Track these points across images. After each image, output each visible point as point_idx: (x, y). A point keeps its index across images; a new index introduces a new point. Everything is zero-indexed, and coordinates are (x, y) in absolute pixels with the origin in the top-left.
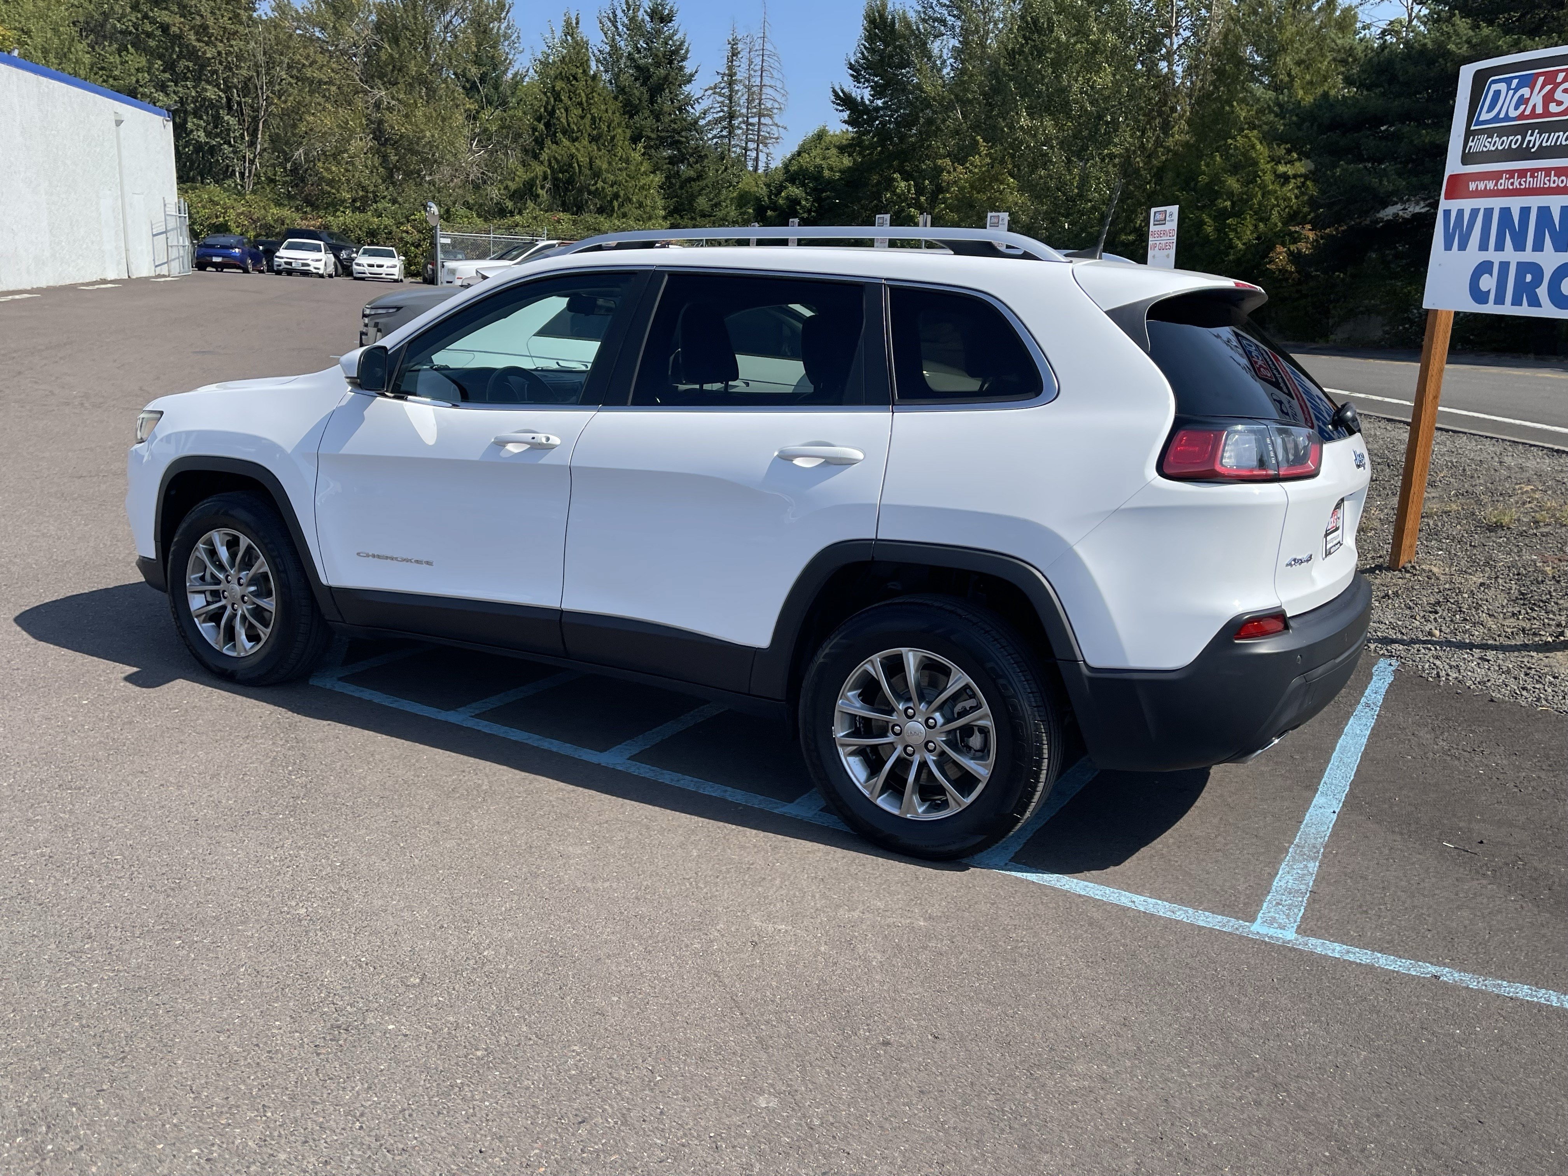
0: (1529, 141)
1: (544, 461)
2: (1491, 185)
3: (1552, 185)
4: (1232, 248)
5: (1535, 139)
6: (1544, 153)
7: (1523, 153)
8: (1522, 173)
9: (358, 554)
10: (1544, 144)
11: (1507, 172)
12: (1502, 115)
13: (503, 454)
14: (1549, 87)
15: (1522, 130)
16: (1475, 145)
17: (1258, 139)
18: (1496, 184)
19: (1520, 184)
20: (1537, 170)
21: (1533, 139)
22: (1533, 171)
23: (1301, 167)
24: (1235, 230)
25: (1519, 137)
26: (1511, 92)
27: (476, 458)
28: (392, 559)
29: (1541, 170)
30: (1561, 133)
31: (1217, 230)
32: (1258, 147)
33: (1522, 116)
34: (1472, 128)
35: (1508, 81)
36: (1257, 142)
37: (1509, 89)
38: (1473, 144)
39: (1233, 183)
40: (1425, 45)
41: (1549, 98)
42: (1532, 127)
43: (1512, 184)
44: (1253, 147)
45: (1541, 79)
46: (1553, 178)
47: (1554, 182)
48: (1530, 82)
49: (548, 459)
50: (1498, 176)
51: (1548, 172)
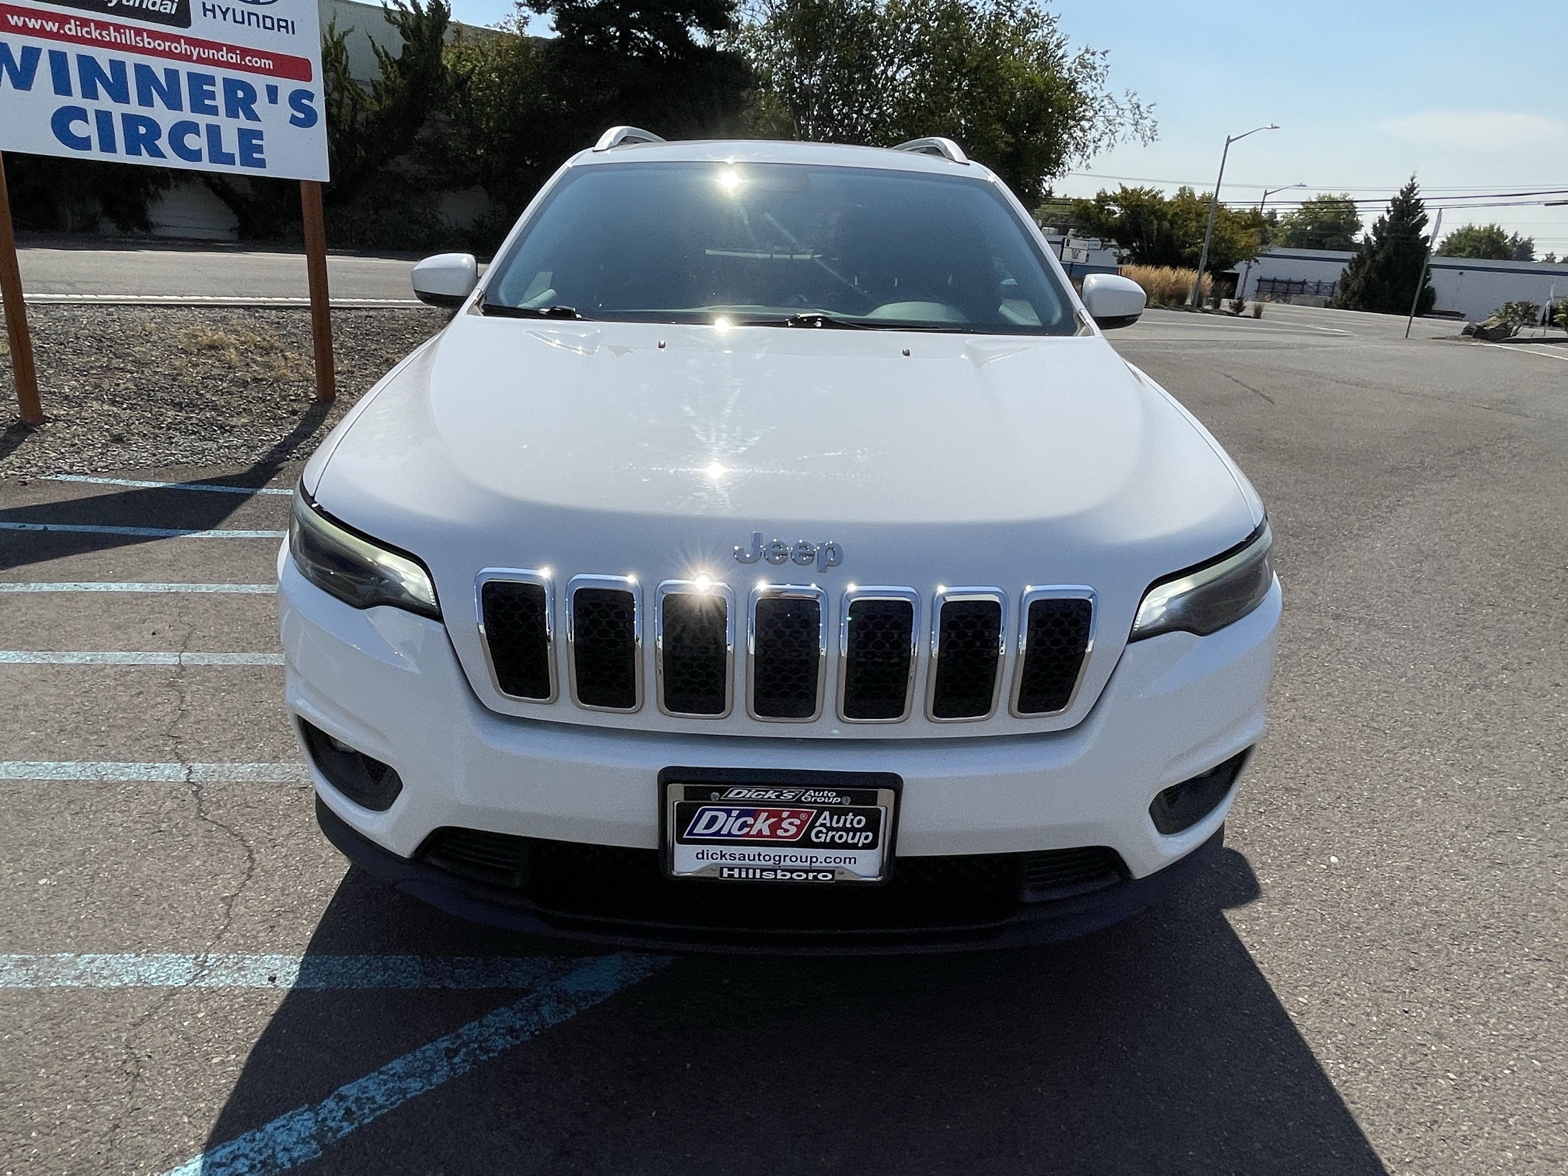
2: (52, 27)
3: (147, 46)
8: (102, 26)
19: (101, 35)
20: (124, 27)
29: (129, 28)
43: (89, 33)
46: (146, 40)
47: (149, 43)
50: (63, 20)
51: (139, 32)
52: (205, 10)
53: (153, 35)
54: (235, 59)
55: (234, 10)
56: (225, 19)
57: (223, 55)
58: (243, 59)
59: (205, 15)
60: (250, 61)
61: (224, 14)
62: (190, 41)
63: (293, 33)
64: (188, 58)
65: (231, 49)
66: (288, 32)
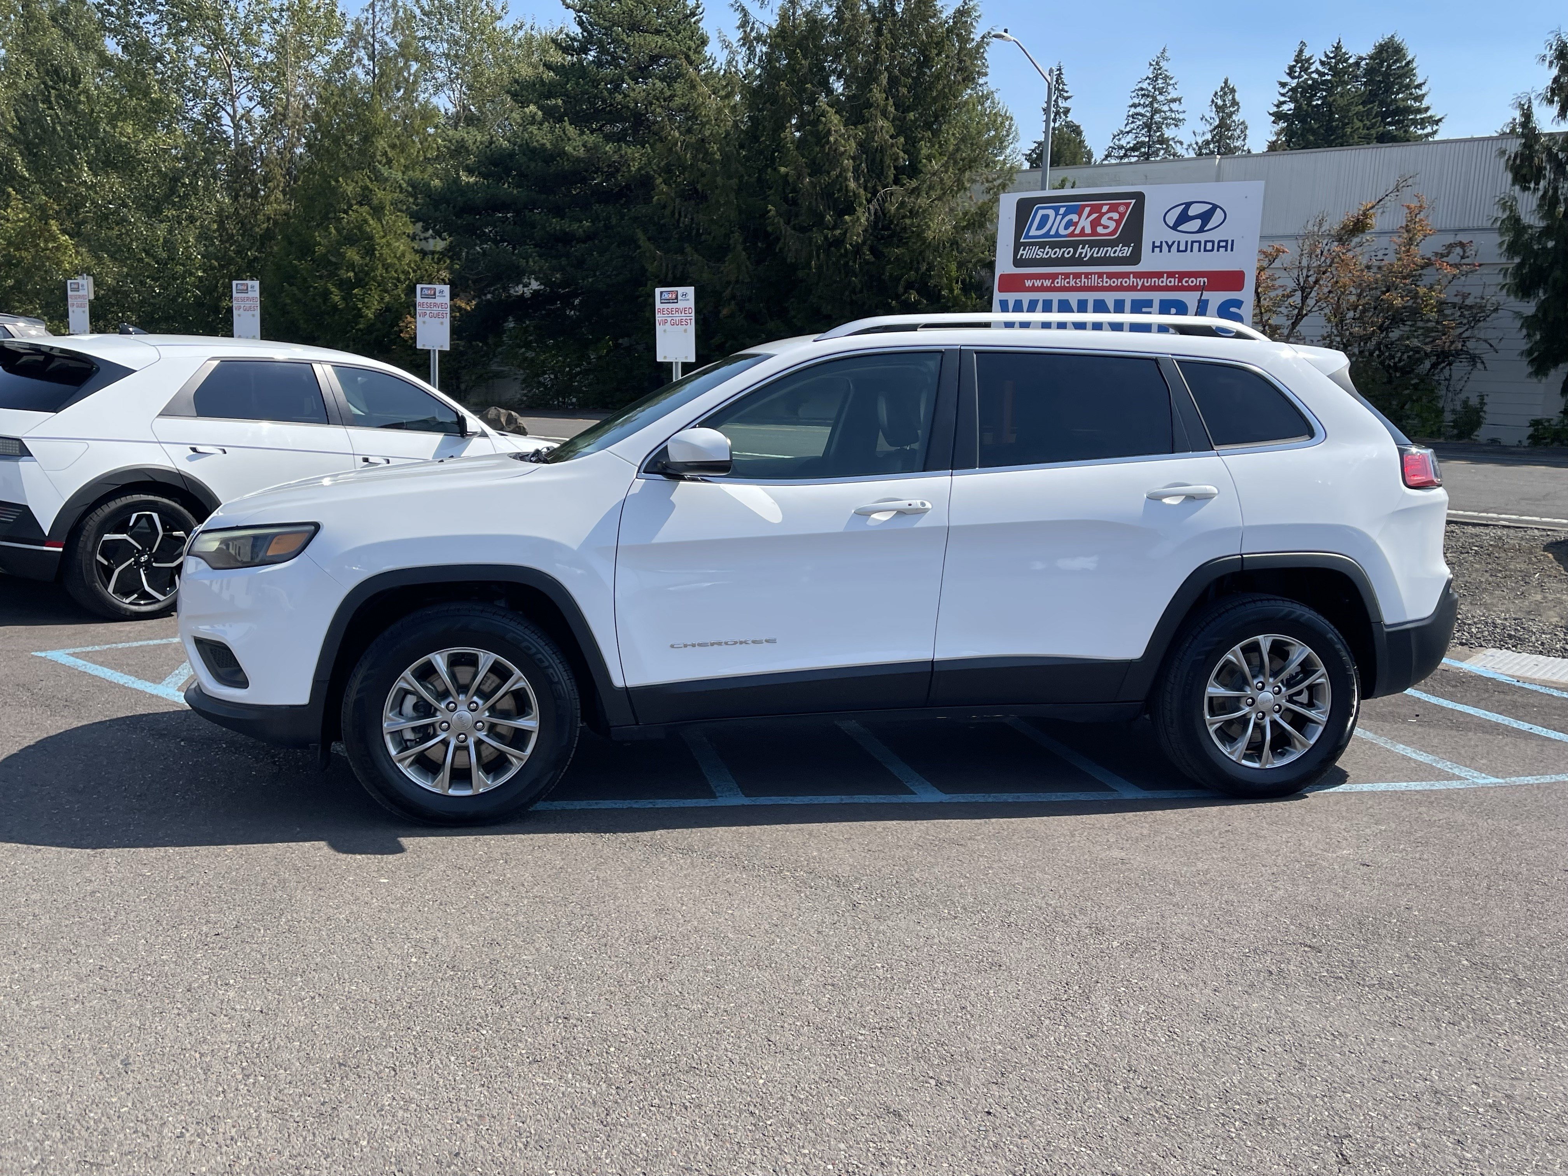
0: (1081, 253)
1: (919, 525)
2: (1047, 283)
3: (1105, 284)
4: (362, 317)
5: (1086, 252)
6: (1093, 261)
7: (1079, 262)
8: (1077, 276)
9: (672, 646)
10: (1095, 255)
11: (1062, 274)
12: (1052, 232)
13: (869, 523)
14: (1094, 216)
15: (1075, 245)
16: (1024, 253)
17: (369, 214)
18: (1053, 282)
19: (1076, 283)
20: (1091, 274)
21: (1084, 251)
22: (1087, 275)
23: (439, 245)
24: (362, 301)
25: (1072, 250)
26: (1059, 217)
27: (841, 529)
28: (720, 644)
29: (1095, 273)
30: (1110, 249)
31: (344, 299)
32: (371, 222)
33: (1072, 234)
34: (1022, 240)
35: (1056, 209)
36: (369, 218)
37: (1057, 214)
38: (1025, 252)
39: (352, 254)
40: (544, 145)
41: (1095, 224)
42: (1084, 243)
43: (1068, 283)
44: (366, 221)
45: (1087, 210)
46: (1105, 280)
47: (1107, 282)
48: (1079, 211)
49: (923, 522)
50: (1053, 277)
51: (1100, 275)
52: (1154, 247)
53: (1111, 275)
54: (1173, 282)
55: (1179, 242)
56: (1169, 251)
57: (1164, 281)
58: (1180, 281)
59: (1153, 251)
60: (1187, 282)
61: (1170, 247)
62: (1139, 275)
63: (1232, 250)
64: (1133, 288)
65: (1171, 275)
66: (1226, 250)
